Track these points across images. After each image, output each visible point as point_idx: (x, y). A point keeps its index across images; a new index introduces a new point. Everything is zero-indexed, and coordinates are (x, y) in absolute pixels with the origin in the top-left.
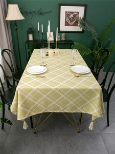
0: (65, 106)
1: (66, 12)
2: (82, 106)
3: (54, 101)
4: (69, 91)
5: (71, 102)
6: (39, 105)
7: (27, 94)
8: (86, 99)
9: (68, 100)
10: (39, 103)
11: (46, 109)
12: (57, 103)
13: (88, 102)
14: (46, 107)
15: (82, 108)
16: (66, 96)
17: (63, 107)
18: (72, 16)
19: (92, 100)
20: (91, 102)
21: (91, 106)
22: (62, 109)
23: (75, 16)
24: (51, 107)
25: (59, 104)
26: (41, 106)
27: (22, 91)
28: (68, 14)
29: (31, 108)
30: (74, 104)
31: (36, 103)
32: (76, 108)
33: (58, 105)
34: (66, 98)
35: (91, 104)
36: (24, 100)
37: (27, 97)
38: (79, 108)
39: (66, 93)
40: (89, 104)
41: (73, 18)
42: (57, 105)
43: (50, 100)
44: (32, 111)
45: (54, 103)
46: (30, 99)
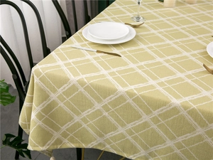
0: (153, 149)
3: (123, 125)
4: (164, 109)
5: (169, 143)
6: (84, 125)
7: (55, 91)
9: (161, 133)
10: (84, 120)
11: (100, 140)
12: (130, 133)
14: (101, 136)
16: (155, 120)
22: (143, 152)
24: (115, 138)
25: (135, 138)
26: (89, 129)
27: (42, 80)
29: (64, 128)
30: (178, 151)
31: (77, 119)
33: (133, 141)
34: (154, 126)
36: (46, 103)
37: (54, 96)
39: (156, 113)
42: (129, 137)
43: (113, 120)
44: (65, 135)
45: (121, 130)
46: (61, 104)
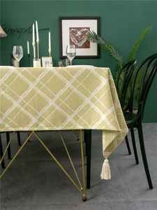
0: (40, 114)
1: (70, 28)
2: (76, 112)
3: (16, 99)
5: (51, 102)
8: (80, 94)
9: (44, 96)
12: (23, 104)
13: (87, 101)
15: (76, 119)
17: (35, 115)
18: (79, 33)
19: (93, 94)
20: (93, 100)
21: (93, 109)
22: (34, 120)
23: (84, 33)
24: (11, 115)
25: (27, 108)
28: (73, 31)
30: (58, 108)
32: (64, 119)
33: (25, 112)
34: (39, 91)
35: (93, 106)
38: (70, 119)
39: (38, 79)
40: (88, 106)
41: (81, 36)
42: (22, 109)
45: (16, 104)
